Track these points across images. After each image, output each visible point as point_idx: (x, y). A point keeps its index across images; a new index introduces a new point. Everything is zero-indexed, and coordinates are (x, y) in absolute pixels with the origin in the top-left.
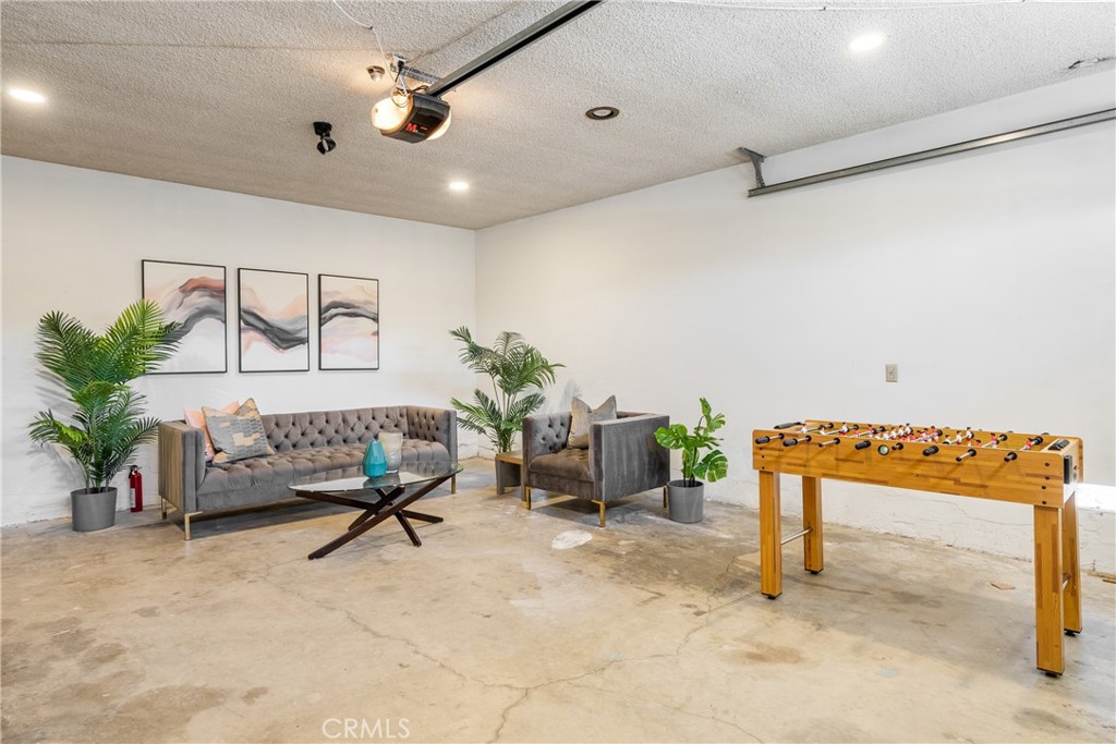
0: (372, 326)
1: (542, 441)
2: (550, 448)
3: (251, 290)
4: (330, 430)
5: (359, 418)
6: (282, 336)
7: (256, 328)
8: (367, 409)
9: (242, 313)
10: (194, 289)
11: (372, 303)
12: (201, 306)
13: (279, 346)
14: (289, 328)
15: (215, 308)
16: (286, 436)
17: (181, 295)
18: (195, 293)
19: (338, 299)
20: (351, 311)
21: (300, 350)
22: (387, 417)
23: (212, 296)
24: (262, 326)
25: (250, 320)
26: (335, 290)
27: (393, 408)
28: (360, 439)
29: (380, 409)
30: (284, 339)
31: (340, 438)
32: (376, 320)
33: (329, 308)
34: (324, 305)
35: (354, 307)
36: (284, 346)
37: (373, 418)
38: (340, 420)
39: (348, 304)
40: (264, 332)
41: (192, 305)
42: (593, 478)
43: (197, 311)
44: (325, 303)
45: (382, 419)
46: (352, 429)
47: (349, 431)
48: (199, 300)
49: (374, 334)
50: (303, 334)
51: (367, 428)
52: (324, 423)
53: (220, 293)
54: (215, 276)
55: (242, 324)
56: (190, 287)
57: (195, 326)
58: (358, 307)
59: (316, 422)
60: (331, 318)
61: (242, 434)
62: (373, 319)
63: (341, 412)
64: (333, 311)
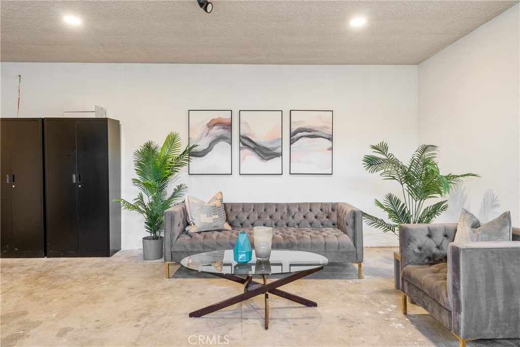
0: (328, 144)
1: (417, 250)
2: (429, 258)
3: (246, 123)
4: (278, 216)
5: (299, 209)
6: (265, 152)
7: (249, 147)
8: (306, 203)
9: (241, 138)
10: (214, 125)
11: (327, 128)
12: (218, 135)
13: (263, 159)
14: (269, 146)
15: (226, 136)
16: (248, 218)
17: (208, 129)
18: (215, 127)
19: (302, 126)
20: (311, 134)
21: (277, 160)
22: (321, 210)
23: (224, 128)
24: (252, 146)
25: (247, 142)
26: (302, 120)
27: (326, 204)
28: (298, 224)
29: (316, 204)
30: (265, 153)
31: (284, 223)
32: (330, 139)
33: (295, 133)
34: (293, 131)
35: (314, 131)
36: (266, 158)
37: (310, 210)
38: (285, 210)
39: (310, 129)
40: (254, 149)
41: (214, 134)
42: (452, 307)
43: (216, 138)
44: (294, 128)
45: (317, 211)
46: (293, 217)
47: (291, 218)
48: (218, 131)
49: (329, 149)
50: (279, 151)
51: (304, 217)
52: (274, 211)
53: (229, 126)
54: (226, 116)
55: (241, 144)
56: (212, 124)
57: (215, 146)
58: (317, 131)
59: (268, 210)
60: (298, 139)
61: (206, 215)
62: (329, 139)
63: (287, 203)
64: (299, 134)
